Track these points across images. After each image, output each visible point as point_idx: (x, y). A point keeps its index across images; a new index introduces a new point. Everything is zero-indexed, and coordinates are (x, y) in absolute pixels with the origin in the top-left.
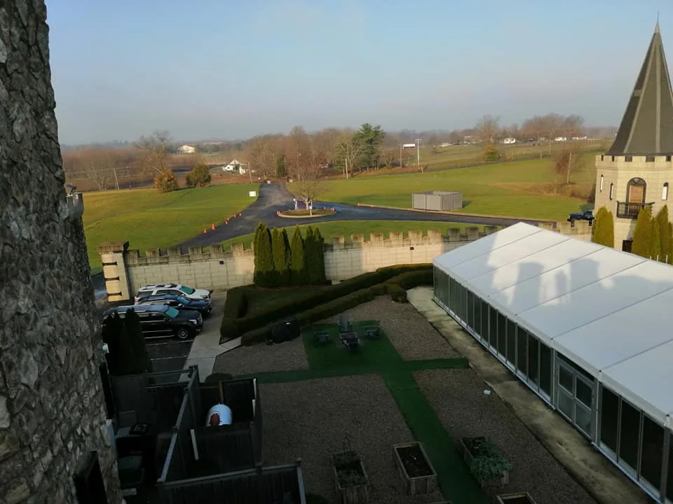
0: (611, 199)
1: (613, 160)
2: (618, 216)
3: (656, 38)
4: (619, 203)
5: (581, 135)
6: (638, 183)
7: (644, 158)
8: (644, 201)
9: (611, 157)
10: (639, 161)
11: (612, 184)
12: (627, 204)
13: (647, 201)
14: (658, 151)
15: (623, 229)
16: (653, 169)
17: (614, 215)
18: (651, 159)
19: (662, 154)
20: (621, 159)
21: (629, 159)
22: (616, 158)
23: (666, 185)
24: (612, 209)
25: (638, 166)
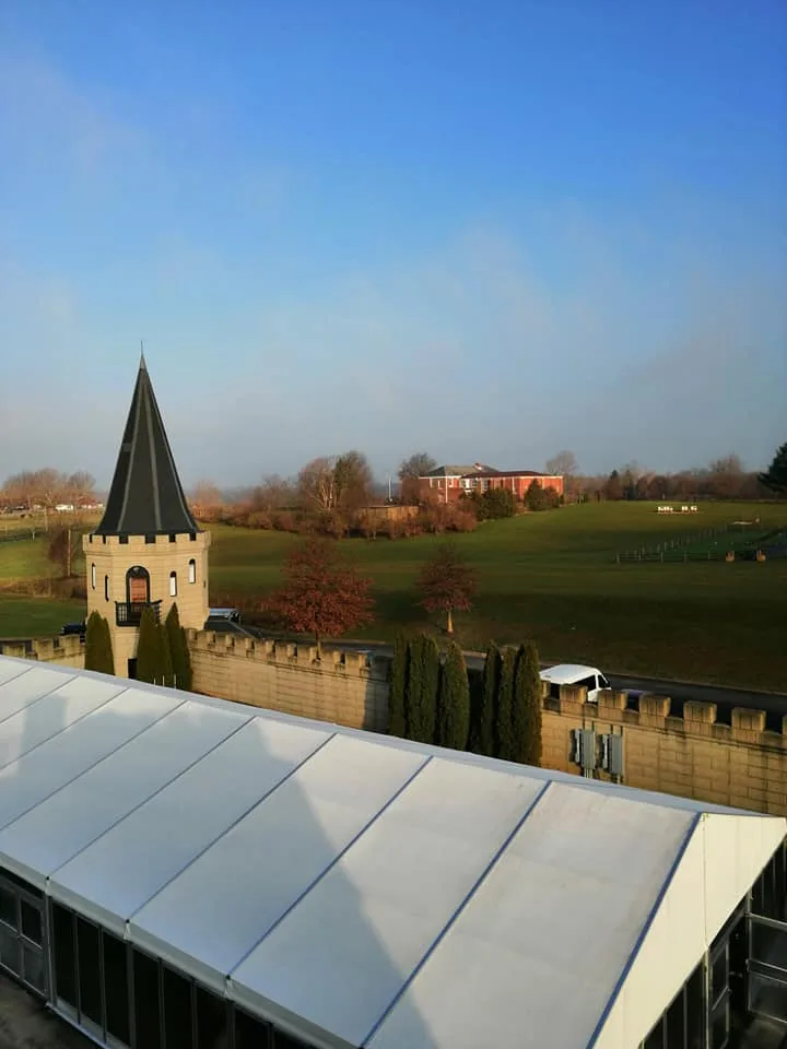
0: (107, 599)
1: (104, 542)
2: (120, 623)
3: (143, 375)
4: (118, 605)
5: (93, 502)
6: (138, 574)
7: (143, 538)
8: (149, 600)
9: (101, 537)
10: (137, 541)
11: (106, 578)
12: (128, 605)
13: (152, 600)
14: (159, 528)
15: (125, 643)
16: (155, 553)
17: (112, 622)
18: (150, 540)
19: (163, 533)
20: (114, 540)
21: (124, 541)
22: (107, 538)
23: (173, 574)
24: (108, 613)
25: (136, 551)
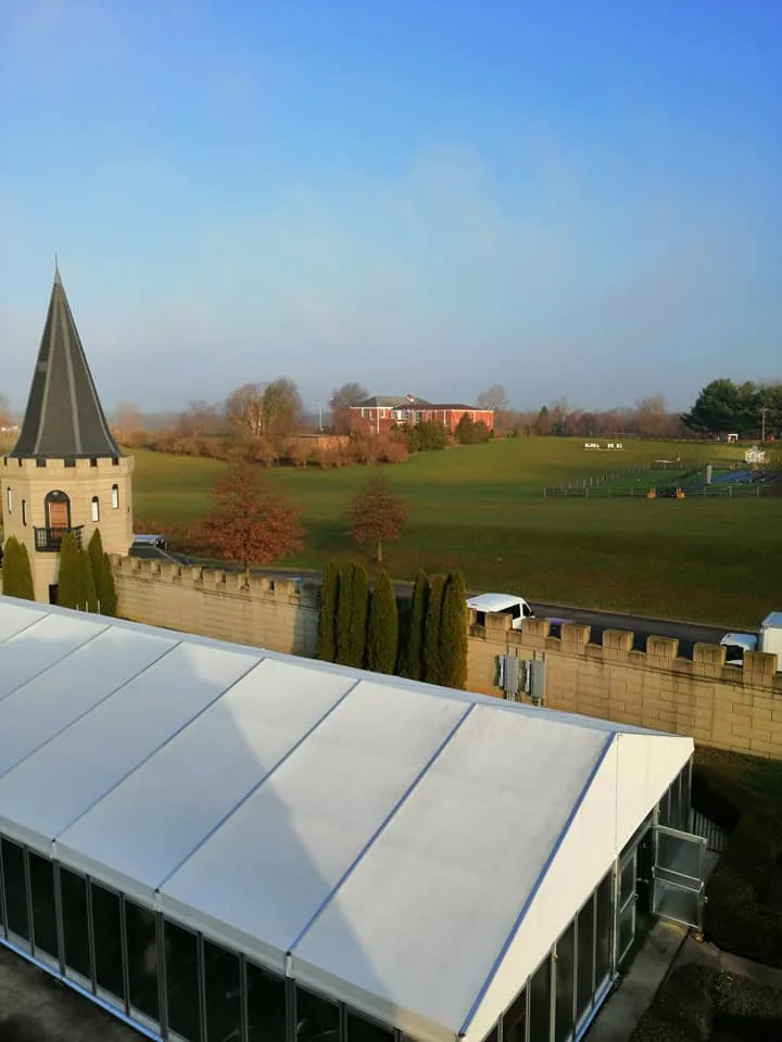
0: (25, 524)
1: (20, 464)
2: (39, 549)
3: (58, 290)
4: (36, 530)
6: (57, 498)
7: (62, 462)
8: (70, 525)
9: (17, 460)
10: (55, 465)
11: (24, 502)
12: (48, 530)
13: (74, 525)
14: (79, 451)
15: (45, 568)
16: (75, 477)
17: (30, 548)
18: (70, 464)
19: (82, 457)
20: (30, 463)
21: (41, 464)
22: (23, 461)
23: (95, 499)
24: (27, 539)
25: (55, 475)
